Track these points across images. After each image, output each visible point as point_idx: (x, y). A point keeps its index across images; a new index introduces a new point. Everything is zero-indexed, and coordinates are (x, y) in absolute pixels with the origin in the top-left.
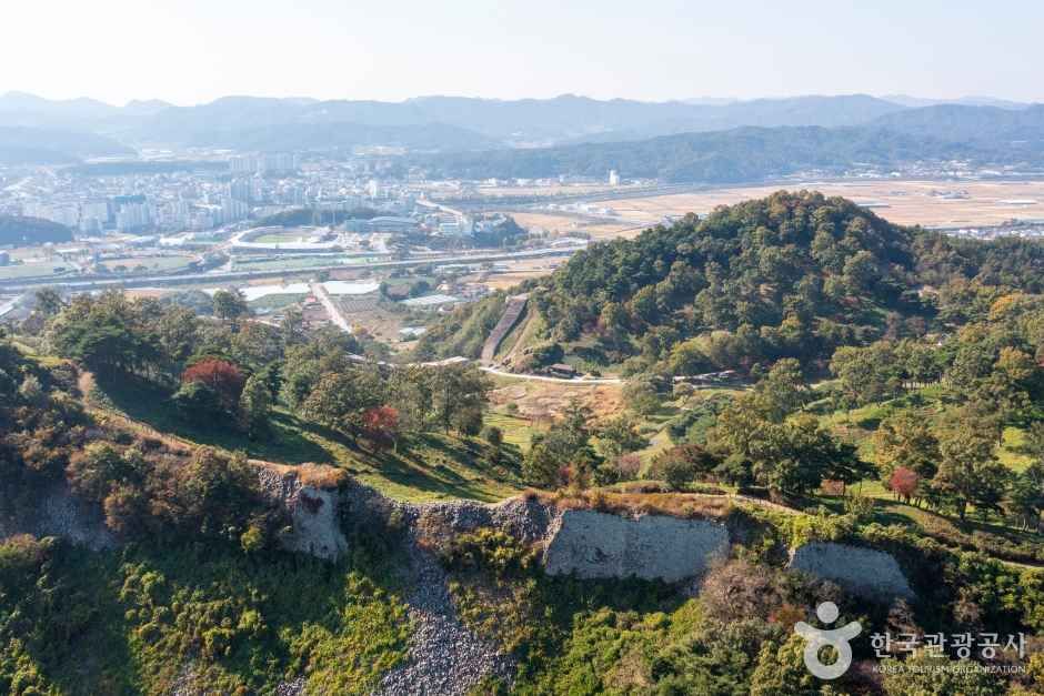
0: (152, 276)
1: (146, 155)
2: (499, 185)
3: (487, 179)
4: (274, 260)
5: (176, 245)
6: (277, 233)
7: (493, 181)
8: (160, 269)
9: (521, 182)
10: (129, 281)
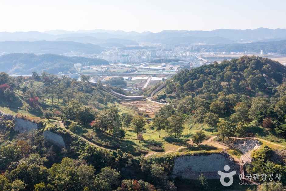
0: (117, 73)
1: (142, 45)
2: (225, 54)
3: (222, 52)
4: (147, 71)
5: (128, 67)
6: (154, 64)
7: (224, 53)
8: (119, 72)
9: (232, 53)
10: (110, 74)
